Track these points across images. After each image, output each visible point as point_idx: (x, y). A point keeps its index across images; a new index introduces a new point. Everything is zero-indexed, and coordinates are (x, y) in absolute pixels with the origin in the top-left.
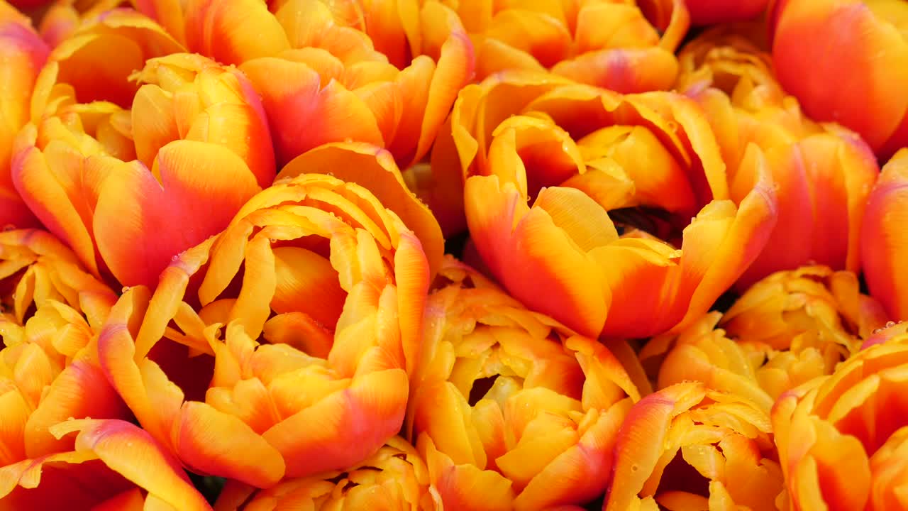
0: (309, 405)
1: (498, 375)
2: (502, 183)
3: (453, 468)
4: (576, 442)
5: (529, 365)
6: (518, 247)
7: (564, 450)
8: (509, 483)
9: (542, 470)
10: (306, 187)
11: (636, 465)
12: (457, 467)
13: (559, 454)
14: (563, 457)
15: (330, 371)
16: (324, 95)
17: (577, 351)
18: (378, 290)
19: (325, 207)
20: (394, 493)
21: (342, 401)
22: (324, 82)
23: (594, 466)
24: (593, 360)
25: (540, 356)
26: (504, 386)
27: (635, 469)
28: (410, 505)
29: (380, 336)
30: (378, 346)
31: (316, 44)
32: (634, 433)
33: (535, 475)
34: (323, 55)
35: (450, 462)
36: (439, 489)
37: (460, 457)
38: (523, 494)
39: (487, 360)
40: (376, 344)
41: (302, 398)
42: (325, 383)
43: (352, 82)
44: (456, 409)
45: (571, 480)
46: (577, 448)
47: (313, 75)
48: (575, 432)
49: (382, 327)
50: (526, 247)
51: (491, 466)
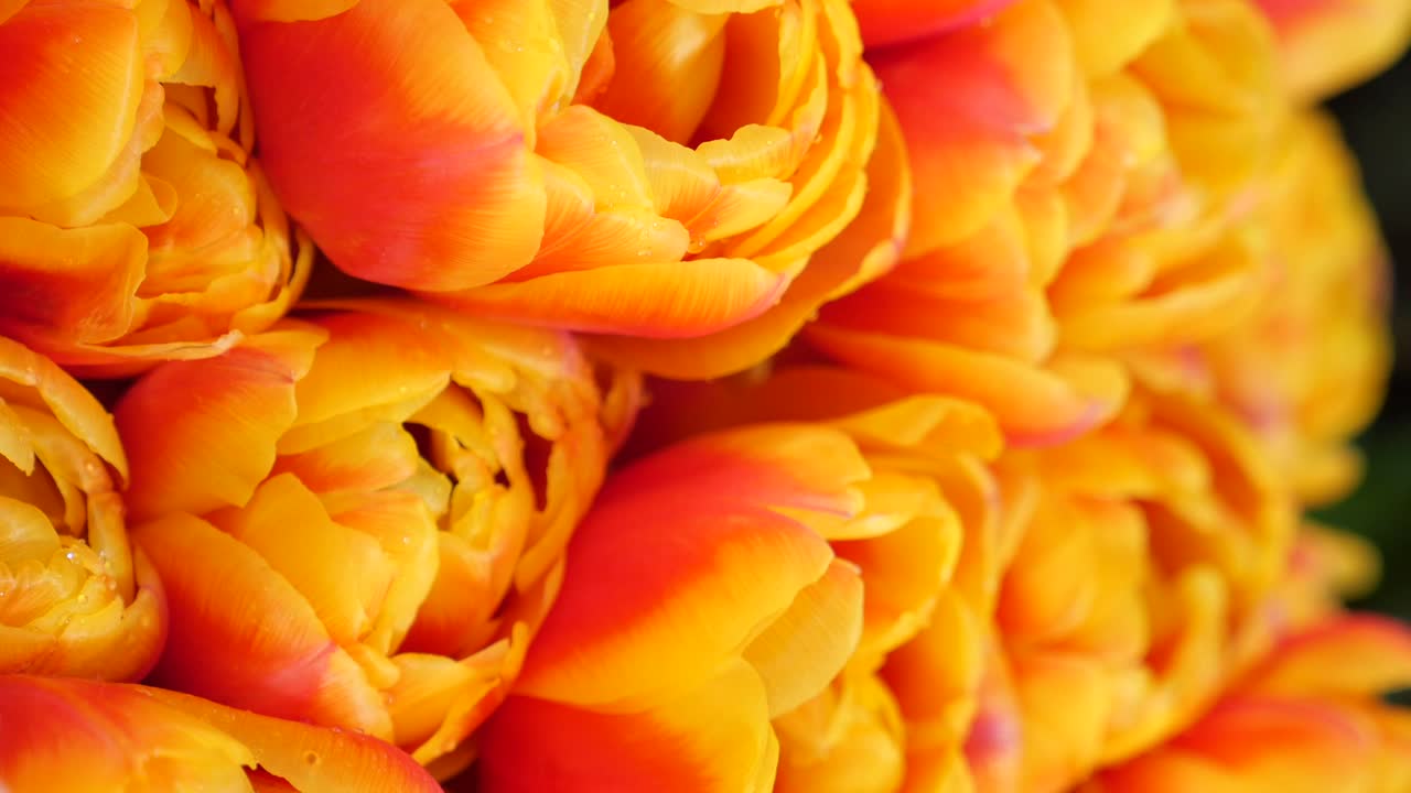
0: (489, 58)
1: (454, 481)
2: (858, 484)
3: (289, 380)
4: (337, 641)
5: (481, 543)
6: (734, 520)
7: (319, 614)
8: (241, 497)
9: (274, 567)
10: (856, 91)
11: (318, 761)
12: (291, 389)
13: (313, 604)
14: (307, 611)
15: (556, 106)
16: (1011, 140)
17: (511, 643)
18: (690, 222)
19: (830, 124)
20: (226, 257)
21: (501, 126)
22: (1039, 141)
23: (284, 678)
24: (491, 679)
25: (496, 565)
26: (432, 495)
27: (311, 759)
28: (200, 289)
29: (617, 217)
30: (596, 212)
31: (1100, 133)
32: (374, 758)
33: (263, 554)
34: (1077, 147)
35: (300, 373)
36: (234, 351)
37: (309, 393)
38: (210, 531)
39: (483, 460)
40: (599, 207)
41: (503, 44)
42: (534, 94)
43: (1029, 197)
44: (403, 389)
45: (256, 629)
46: (324, 642)
47: (1048, 118)
48: (355, 637)
49: (632, 222)
50: (739, 534)
51: (283, 464)
